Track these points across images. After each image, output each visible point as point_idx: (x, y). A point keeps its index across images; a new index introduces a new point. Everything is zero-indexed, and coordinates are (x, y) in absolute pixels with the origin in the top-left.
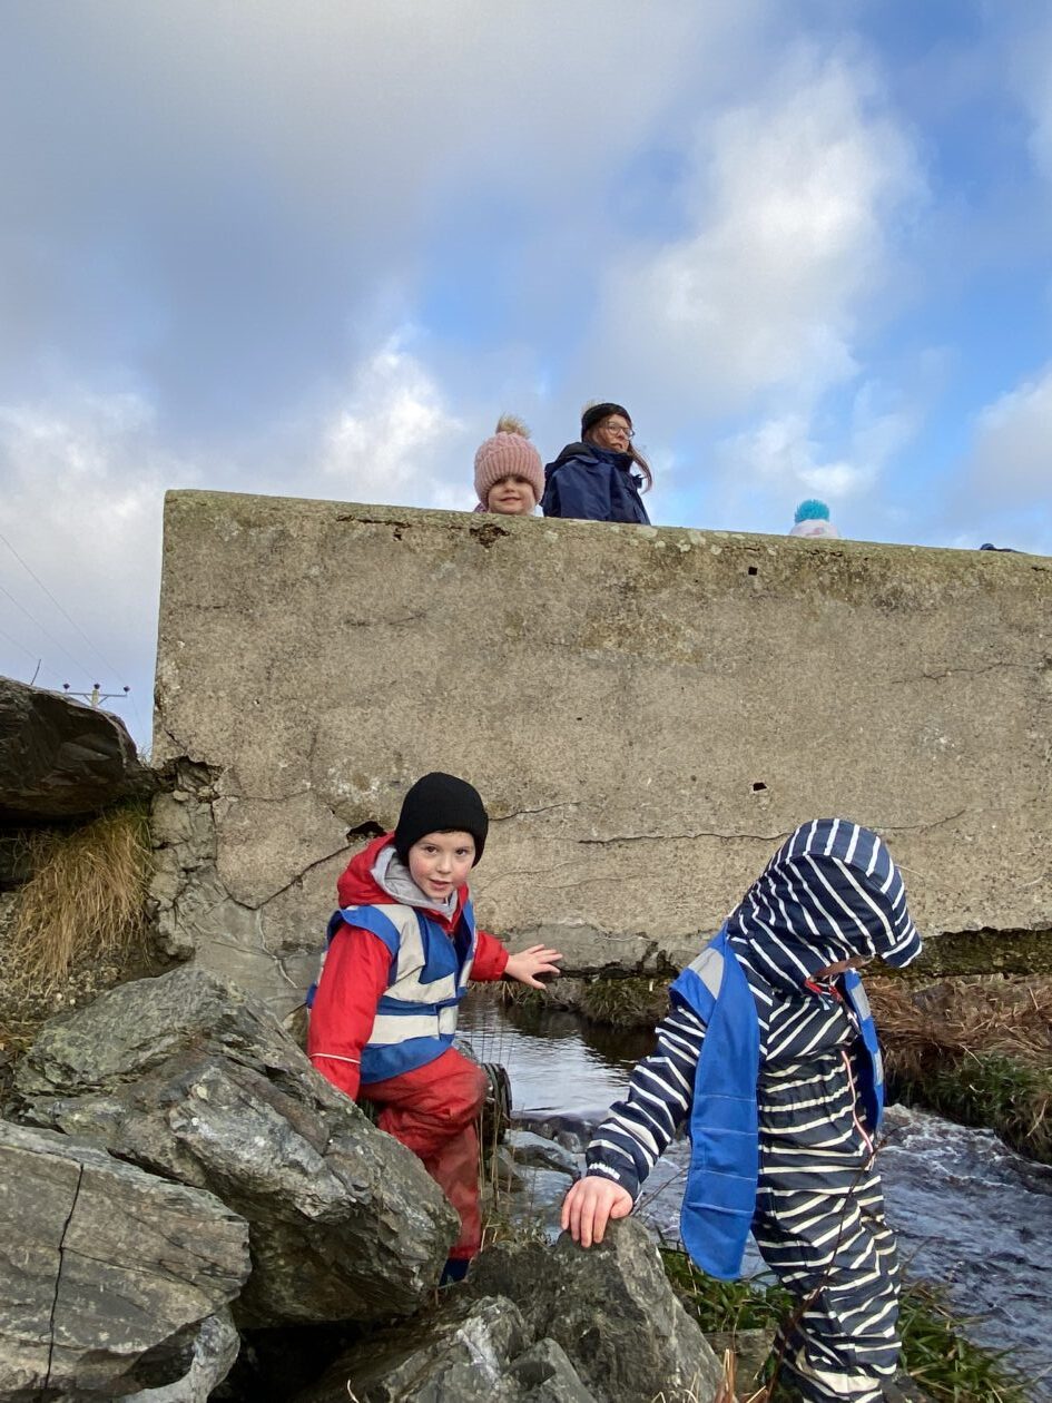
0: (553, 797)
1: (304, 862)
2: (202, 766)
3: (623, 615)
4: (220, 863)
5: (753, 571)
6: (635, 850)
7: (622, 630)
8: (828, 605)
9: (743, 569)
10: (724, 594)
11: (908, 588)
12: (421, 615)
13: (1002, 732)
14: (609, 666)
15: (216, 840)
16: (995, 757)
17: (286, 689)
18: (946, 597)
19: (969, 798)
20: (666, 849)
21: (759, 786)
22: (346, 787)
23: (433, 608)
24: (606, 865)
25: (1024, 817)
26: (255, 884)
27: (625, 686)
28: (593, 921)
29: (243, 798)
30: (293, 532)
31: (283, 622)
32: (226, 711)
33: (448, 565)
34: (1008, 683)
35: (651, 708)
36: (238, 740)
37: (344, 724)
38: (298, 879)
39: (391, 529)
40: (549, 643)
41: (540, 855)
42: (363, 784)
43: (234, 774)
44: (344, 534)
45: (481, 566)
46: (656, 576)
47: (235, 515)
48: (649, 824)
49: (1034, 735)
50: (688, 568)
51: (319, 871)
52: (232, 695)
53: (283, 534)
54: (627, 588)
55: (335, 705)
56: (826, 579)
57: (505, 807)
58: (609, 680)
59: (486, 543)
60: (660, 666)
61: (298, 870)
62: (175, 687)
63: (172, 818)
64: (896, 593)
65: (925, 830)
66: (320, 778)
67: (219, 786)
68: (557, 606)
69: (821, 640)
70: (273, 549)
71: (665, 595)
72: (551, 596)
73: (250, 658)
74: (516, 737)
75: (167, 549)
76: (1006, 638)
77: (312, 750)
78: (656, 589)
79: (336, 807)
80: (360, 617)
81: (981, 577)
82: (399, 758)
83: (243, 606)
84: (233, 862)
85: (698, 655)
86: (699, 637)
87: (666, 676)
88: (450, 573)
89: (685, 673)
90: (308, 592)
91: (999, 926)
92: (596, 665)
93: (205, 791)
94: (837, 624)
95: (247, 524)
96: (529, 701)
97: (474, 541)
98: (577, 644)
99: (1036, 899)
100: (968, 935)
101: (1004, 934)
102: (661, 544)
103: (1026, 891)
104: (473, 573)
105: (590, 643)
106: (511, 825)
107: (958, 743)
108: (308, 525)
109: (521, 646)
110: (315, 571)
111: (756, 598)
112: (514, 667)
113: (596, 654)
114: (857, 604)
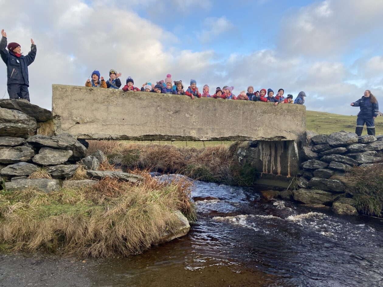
0: (99, 120)
1: (71, 126)
2: (59, 116)
3: (107, 100)
4: (61, 126)
5: (123, 95)
6: (109, 126)
7: (107, 101)
8: (132, 99)
9: (122, 94)
10: (120, 97)
11: (142, 97)
12: (83, 99)
13: (152, 114)
14: (106, 106)
15: (60, 124)
16: (151, 116)
17: (68, 108)
18: (147, 98)
19: (148, 121)
20: (112, 126)
21: (123, 119)
22: (75, 118)
23: (84, 98)
24: (105, 127)
25: (154, 123)
26: (65, 128)
27: (108, 108)
28: (104, 133)
29: (64, 119)
30: (68, 90)
31: (67, 100)
32: (61, 110)
33: (86, 93)
34: (153, 108)
35: (111, 111)
36: (62, 113)
37: (74, 111)
38: (70, 128)
39: (79, 89)
40: (98, 103)
41: (97, 126)
42: (77, 118)
43: (62, 117)
44: (74, 90)
45: (90, 94)
46: (111, 95)
47: (61, 88)
48: (110, 123)
49: (156, 114)
50: (115, 94)
51: (72, 127)
52: (61, 108)
53: (66, 90)
54: (108, 97)
55: (73, 109)
56: (132, 96)
57: (93, 121)
58: (106, 107)
59: (91, 91)
60: (112, 105)
61: (70, 127)
62: (55, 107)
63: (55, 121)
64: (141, 98)
65: (143, 124)
66: (72, 117)
67: (61, 118)
68: (99, 98)
69: (131, 103)
70: (65, 92)
71: (112, 97)
72: (98, 97)
73: (63, 104)
74: (94, 113)
75: (53, 92)
76: (154, 103)
77: (71, 115)
78: (111, 96)
79: (74, 121)
80: (76, 99)
81: (151, 96)
82: (81, 115)
83: (62, 98)
84: (63, 126)
85: (116, 104)
86: (116, 102)
87: (113, 107)
88: (86, 95)
89: (115, 106)
90: (70, 96)
91: (150, 134)
92: (104, 105)
93: (59, 118)
94: (133, 101)
95: (62, 89)
96: (96, 109)
97: (89, 91)
98: (102, 103)
99: (155, 132)
100: (146, 135)
101: (151, 135)
102: (112, 91)
103: (154, 131)
104: (89, 94)
105: (103, 103)
106: (94, 123)
107: (147, 115)
108: (69, 89)
109: (95, 103)
110: (70, 94)
111: (124, 98)
112: (94, 105)
113: (104, 104)
114: (136, 99)
